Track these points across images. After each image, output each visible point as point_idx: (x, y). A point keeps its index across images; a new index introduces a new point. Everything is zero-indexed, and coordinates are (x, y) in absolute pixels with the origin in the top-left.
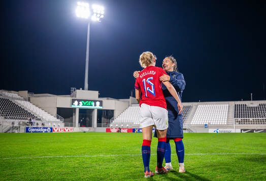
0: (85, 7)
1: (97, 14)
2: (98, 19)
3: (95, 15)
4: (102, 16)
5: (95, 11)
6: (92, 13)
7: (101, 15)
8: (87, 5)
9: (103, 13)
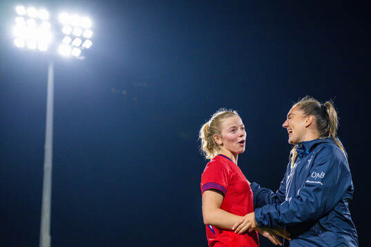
0: (38, 21)
1: (73, 38)
2: (77, 53)
3: (67, 40)
4: (88, 44)
5: (66, 30)
6: (60, 36)
7: (83, 40)
8: (43, 13)
9: (89, 34)
